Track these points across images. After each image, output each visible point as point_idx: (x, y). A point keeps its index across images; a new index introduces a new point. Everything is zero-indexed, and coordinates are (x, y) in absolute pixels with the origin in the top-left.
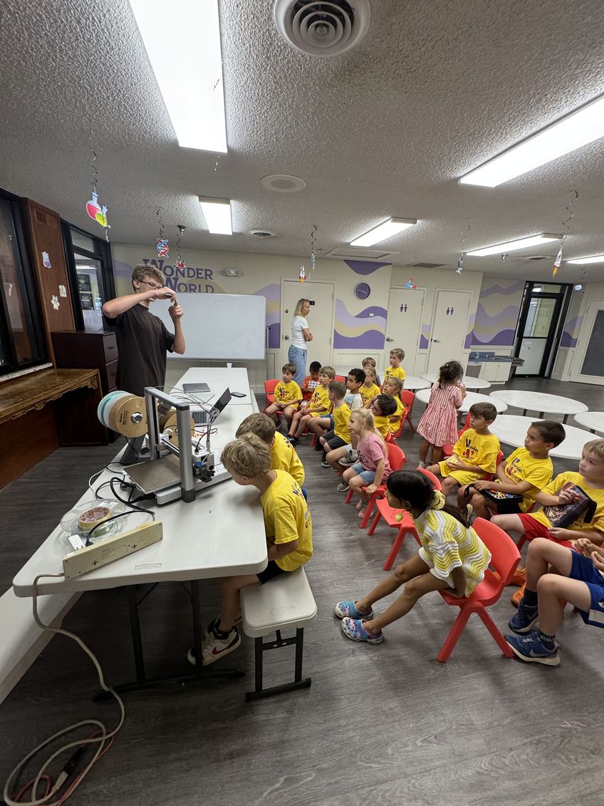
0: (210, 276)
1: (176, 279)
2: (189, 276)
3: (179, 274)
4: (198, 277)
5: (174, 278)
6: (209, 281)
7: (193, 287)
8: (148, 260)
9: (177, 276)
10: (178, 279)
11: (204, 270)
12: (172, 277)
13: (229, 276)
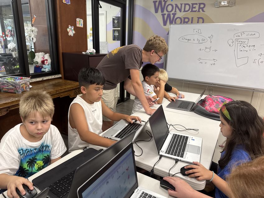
0: (202, 9)
1: (174, 14)
2: (185, 11)
3: (177, 10)
4: (192, 11)
5: (173, 14)
6: (201, 14)
7: (186, 20)
8: (156, 1)
9: (175, 11)
10: (176, 14)
11: (198, 4)
12: (171, 13)
13: (220, 7)
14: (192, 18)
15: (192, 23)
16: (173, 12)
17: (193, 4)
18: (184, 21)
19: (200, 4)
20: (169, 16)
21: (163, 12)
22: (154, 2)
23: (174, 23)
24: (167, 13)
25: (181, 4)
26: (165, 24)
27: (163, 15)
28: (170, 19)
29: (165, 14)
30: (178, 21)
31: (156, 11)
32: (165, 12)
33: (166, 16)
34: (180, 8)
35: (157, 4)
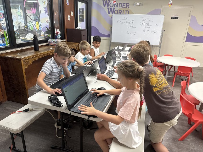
0: (128, 6)
2: (119, 7)
4: (123, 7)
6: (127, 9)
8: (104, 1)
9: (115, 7)
10: (115, 8)
11: (126, 4)
12: (112, 8)
13: (136, 6)
14: (123, 11)
15: (123, 14)
16: (113, 7)
17: (123, 4)
18: (119, 12)
19: (127, 4)
20: (111, 9)
21: (108, 7)
22: (103, 1)
23: (114, 13)
24: (110, 7)
25: (118, 3)
26: (109, 13)
27: (108, 8)
28: (112, 11)
29: (109, 8)
30: (116, 12)
31: (104, 6)
32: (109, 7)
33: (109, 9)
34: (117, 5)
35: (105, 2)
